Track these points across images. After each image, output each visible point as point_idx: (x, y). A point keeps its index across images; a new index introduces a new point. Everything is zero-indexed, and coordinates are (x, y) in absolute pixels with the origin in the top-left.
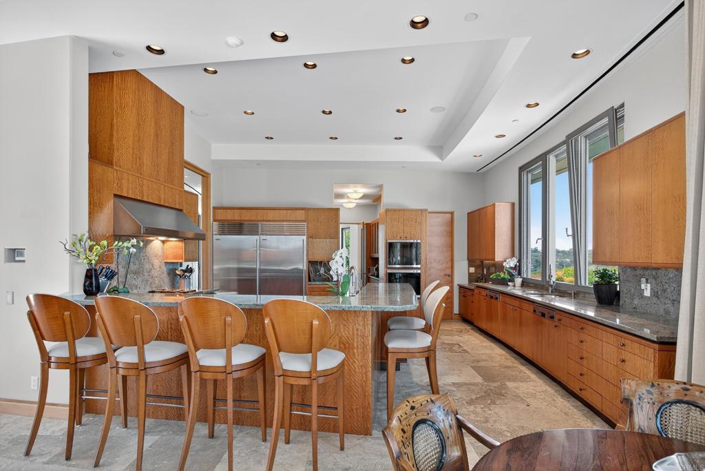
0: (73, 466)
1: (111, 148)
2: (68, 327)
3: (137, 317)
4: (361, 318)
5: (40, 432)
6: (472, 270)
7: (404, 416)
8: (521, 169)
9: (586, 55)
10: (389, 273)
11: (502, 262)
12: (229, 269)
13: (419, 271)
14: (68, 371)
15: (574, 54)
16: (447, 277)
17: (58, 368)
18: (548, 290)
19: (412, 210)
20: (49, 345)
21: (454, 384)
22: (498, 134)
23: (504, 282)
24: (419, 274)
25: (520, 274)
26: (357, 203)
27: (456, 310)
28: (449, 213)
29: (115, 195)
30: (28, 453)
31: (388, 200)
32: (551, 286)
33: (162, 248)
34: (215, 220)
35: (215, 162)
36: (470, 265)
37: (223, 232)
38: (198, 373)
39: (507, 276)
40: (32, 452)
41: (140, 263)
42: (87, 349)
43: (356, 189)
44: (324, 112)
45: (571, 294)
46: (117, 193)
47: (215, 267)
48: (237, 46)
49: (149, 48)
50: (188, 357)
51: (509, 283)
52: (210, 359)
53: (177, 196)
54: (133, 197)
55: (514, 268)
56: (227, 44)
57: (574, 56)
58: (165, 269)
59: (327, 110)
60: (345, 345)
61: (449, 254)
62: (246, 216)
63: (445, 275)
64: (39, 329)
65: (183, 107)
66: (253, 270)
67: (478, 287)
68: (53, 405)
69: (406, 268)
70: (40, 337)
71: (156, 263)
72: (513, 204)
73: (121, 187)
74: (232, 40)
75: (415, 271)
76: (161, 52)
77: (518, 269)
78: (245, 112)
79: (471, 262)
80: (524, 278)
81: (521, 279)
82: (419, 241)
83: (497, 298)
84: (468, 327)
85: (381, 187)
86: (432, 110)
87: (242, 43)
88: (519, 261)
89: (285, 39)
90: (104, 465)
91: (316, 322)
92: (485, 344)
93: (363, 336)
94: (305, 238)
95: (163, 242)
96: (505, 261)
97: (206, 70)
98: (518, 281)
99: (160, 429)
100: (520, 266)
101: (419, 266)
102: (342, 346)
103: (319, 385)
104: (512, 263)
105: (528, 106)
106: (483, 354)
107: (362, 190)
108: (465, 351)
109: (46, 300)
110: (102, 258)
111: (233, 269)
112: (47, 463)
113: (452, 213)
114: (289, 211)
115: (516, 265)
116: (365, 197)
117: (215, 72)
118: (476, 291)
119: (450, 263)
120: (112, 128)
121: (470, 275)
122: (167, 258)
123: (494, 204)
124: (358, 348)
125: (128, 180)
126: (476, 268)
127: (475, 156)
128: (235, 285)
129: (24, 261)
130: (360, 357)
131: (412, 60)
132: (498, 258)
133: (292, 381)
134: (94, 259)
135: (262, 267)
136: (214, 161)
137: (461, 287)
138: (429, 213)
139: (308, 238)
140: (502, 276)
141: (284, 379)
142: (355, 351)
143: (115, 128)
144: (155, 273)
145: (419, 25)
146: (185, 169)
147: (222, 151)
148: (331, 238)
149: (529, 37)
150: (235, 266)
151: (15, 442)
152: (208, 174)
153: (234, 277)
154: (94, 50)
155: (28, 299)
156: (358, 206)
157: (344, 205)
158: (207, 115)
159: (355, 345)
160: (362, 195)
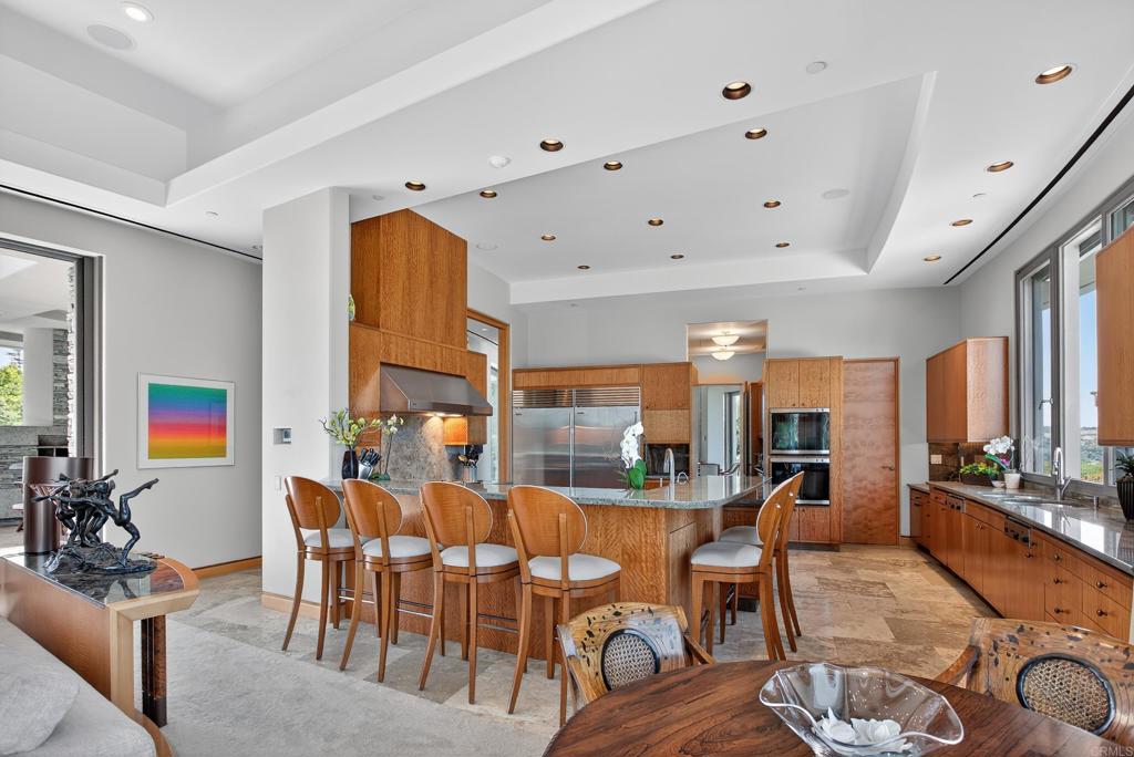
0: (322, 666)
1: (378, 308)
2: (320, 513)
3: (380, 503)
4: (650, 520)
5: (295, 630)
6: (937, 459)
7: (598, 620)
8: (1019, 274)
9: (1067, 74)
10: (774, 464)
11: (982, 445)
12: (533, 456)
13: (827, 461)
14: (321, 562)
15: (1041, 77)
16: (887, 471)
17: (313, 559)
18: (1054, 494)
19: (815, 360)
20: (306, 533)
21: (836, 639)
22: (954, 221)
23: (985, 481)
24: (828, 465)
25: (1017, 465)
26: (736, 352)
27: (905, 529)
28: (890, 360)
29: (382, 364)
30: (285, 648)
31: (777, 344)
32: (1061, 487)
33: (443, 428)
34: (515, 388)
35: (516, 308)
36: (932, 451)
37: (529, 404)
38: (441, 575)
39: (992, 471)
40: (288, 648)
41: (415, 446)
42: (340, 540)
43: (726, 330)
44: (651, 223)
45: (1092, 501)
46: (384, 360)
47: (515, 455)
48: (503, 166)
49: (409, 185)
50: (431, 559)
51: (995, 483)
52: (455, 558)
53: (458, 359)
54: (402, 364)
55: (1006, 456)
56: (491, 164)
57: (1042, 79)
58: (445, 454)
59: (655, 220)
60: (630, 556)
61: (891, 431)
62: (556, 380)
63: (884, 468)
64: (295, 514)
65: (465, 242)
66: (565, 459)
67: (936, 488)
68: (308, 602)
69: (803, 455)
70: (297, 525)
71: (436, 446)
72: (1006, 340)
73: (388, 353)
74: (496, 160)
75: (820, 461)
76: (422, 187)
77: (1015, 457)
78: (543, 238)
79: (934, 447)
80: (1023, 474)
81: (1018, 476)
82: (827, 410)
83: (959, 508)
84: (921, 559)
85: (764, 323)
86: (824, 195)
87: (509, 161)
88: (1017, 443)
89: (558, 146)
90: (351, 670)
91: (563, 517)
92: (935, 588)
93: (654, 545)
94: (638, 409)
95: (444, 419)
96: (989, 443)
97: (483, 194)
98: (1013, 478)
99: (414, 643)
100: (1018, 452)
101: (827, 452)
102: (626, 557)
103: (571, 599)
104: (1000, 446)
105: (993, 169)
106: (922, 602)
107: (737, 331)
108: (892, 595)
109: (302, 484)
110: (359, 439)
111: (539, 455)
112: (300, 659)
113: (896, 361)
114: (615, 371)
115: (1009, 451)
116: (742, 340)
117: (495, 195)
118: (933, 496)
119: (893, 449)
120: (378, 282)
121: (932, 467)
122: (448, 441)
123: (966, 342)
124: (646, 562)
125: (397, 344)
126: (946, 455)
127: (926, 260)
128: (541, 478)
129: (289, 443)
130: (650, 574)
131: (763, 133)
132: (973, 436)
133: (540, 591)
134: (352, 438)
135: (577, 455)
136: (514, 305)
137: (913, 489)
138: (846, 362)
139: (642, 411)
140: (981, 469)
141: (532, 588)
142: (644, 565)
143: (381, 283)
144: (433, 459)
145: (738, 93)
146: (469, 320)
147: (525, 291)
148: (678, 408)
149: (935, 72)
150: (542, 453)
151: (275, 637)
152: (507, 325)
153: (540, 467)
154: (354, 197)
155: (286, 481)
156: (737, 355)
157: (714, 355)
158: (496, 247)
159: (644, 557)
160: (737, 338)
